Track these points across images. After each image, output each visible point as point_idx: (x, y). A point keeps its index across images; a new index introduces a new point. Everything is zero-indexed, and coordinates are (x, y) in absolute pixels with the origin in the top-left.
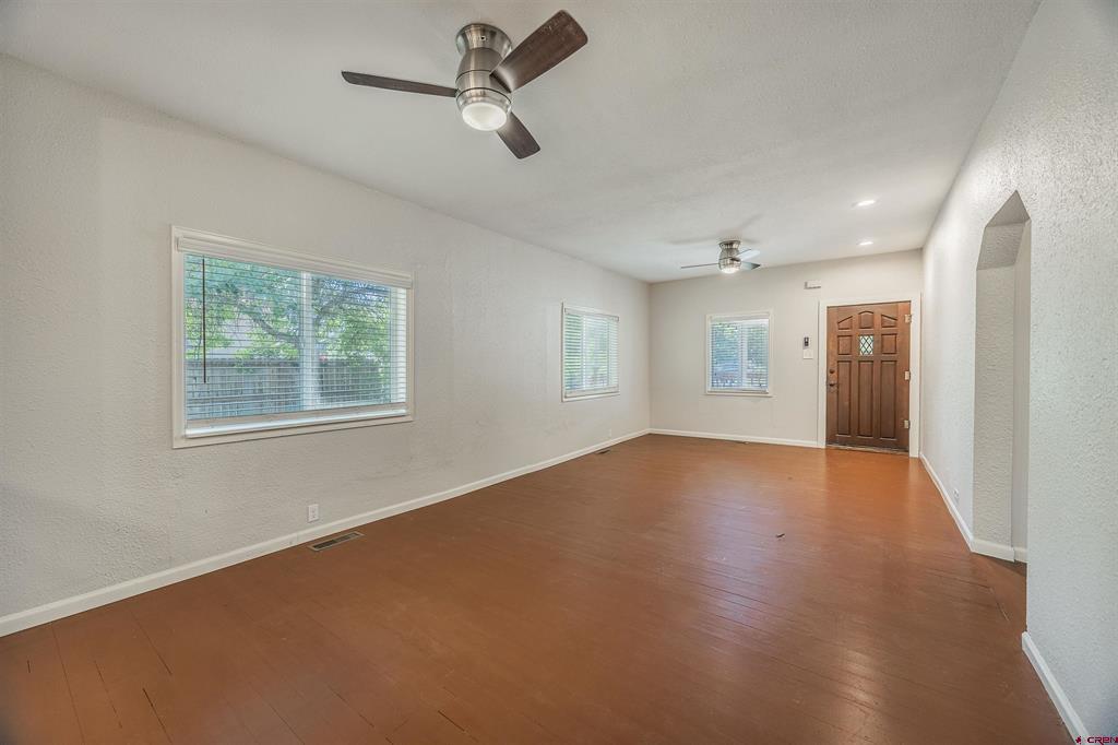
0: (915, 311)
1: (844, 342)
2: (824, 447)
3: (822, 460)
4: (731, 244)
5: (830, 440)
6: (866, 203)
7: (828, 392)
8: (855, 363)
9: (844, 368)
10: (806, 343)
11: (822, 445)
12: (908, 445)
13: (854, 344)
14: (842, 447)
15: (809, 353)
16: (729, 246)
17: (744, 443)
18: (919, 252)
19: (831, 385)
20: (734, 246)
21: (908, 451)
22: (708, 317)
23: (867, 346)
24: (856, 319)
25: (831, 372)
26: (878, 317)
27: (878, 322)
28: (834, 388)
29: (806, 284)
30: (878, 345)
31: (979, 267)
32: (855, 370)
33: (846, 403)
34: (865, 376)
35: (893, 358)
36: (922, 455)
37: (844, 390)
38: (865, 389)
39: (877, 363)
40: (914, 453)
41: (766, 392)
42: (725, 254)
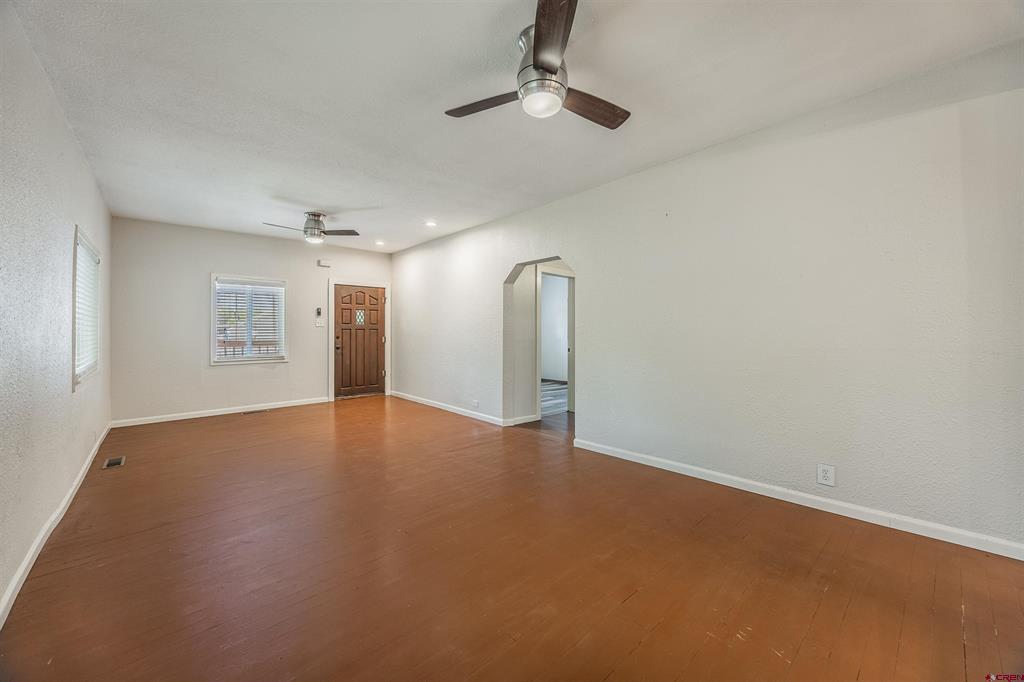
0: (388, 294)
1: (347, 313)
2: (333, 400)
3: (332, 412)
4: (319, 216)
5: (337, 394)
6: (431, 224)
7: (336, 354)
8: (353, 331)
9: (346, 337)
10: (319, 313)
12: (384, 387)
13: (352, 317)
14: (345, 397)
15: (321, 321)
16: (315, 217)
18: (391, 256)
19: (338, 348)
20: (321, 219)
21: (384, 392)
22: (213, 276)
23: (360, 317)
24: (354, 297)
25: (338, 338)
26: (367, 296)
27: (367, 301)
28: (340, 351)
29: (319, 262)
30: (368, 318)
31: (505, 282)
32: (353, 336)
33: (348, 362)
34: (360, 340)
35: (376, 327)
36: (394, 393)
37: (346, 352)
38: (360, 349)
39: (367, 331)
40: (388, 392)
41: (283, 358)
42: (312, 224)
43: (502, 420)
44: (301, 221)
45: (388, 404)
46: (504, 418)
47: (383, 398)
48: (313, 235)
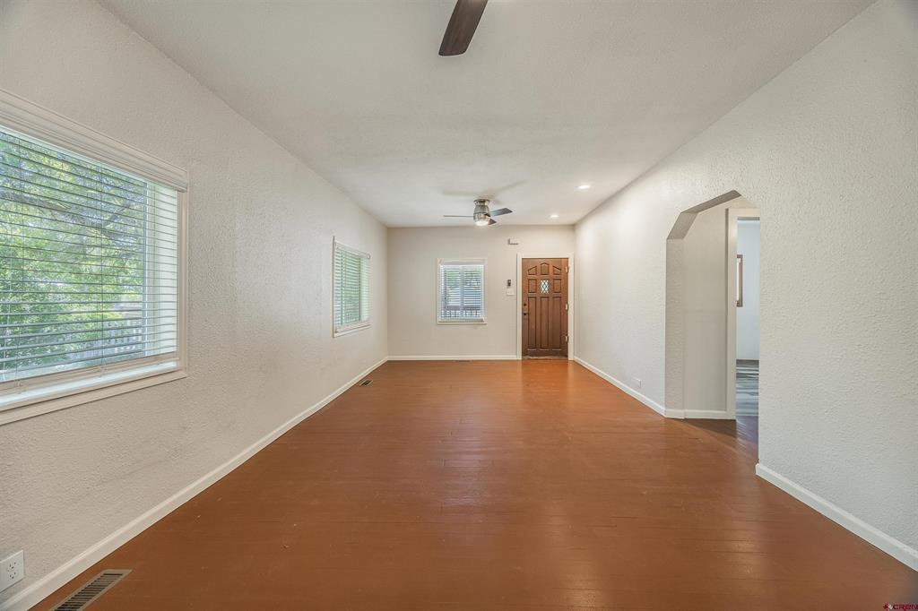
0: (571, 264)
1: (532, 283)
3: (519, 369)
4: (484, 201)
5: (524, 353)
6: (584, 187)
7: (523, 319)
8: (538, 299)
9: (532, 305)
10: (509, 284)
11: (520, 358)
12: (567, 352)
13: (537, 286)
14: (532, 357)
15: (511, 291)
16: (481, 203)
17: (468, 361)
18: (573, 227)
19: (525, 314)
20: (486, 204)
21: (567, 356)
22: (438, 260)
23: (544, 287)
24: (539, 268)
25: (525, 305)
26: (551, 268)
27: (551, 271)
28: (526, 317)
29: (509, 241)
30: (551, 287)
31: (669, 238)
32: (538, 304)
33: (534, 327)
34: (544, 308)
35: (559, 294)
36: (576, 358)
37: (532, 318)
38: (544, 316)
39: (551, 298)
40: (571, 357)
41: (482, 321)
42: (479, 210)
43: (664, 409)
44: (470, 208)
45: (570, 368)
46: (666, 407)
47: (566, 363)
48: (480, 218)
